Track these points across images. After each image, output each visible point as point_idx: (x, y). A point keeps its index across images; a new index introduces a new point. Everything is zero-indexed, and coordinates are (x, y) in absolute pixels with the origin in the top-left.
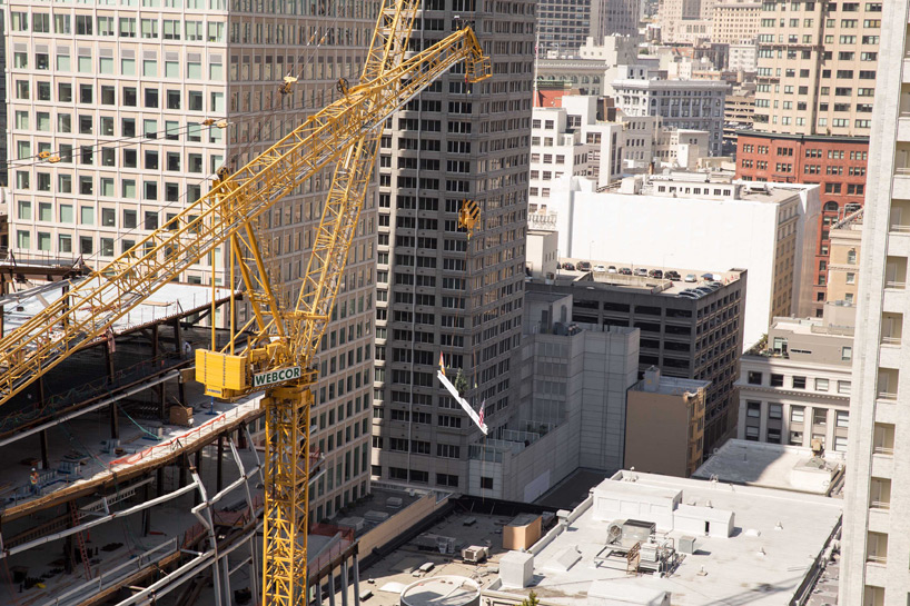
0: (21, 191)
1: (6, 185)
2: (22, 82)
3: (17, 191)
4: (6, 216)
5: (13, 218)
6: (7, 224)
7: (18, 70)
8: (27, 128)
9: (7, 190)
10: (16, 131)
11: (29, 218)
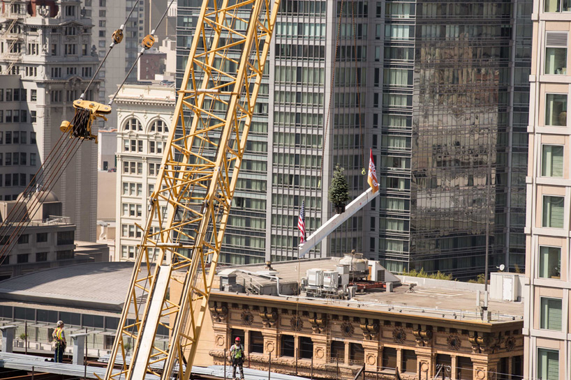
0: (546, 281)
1: (523, 271)
2: (556, 97)
3: (538, 281)
4: (521, 324)
5: (531, 328)
6: (522, 337)
7: (552, 77)
8: (560, 174)
9: (524, 279)
10: (541, 180)
11: (559, 328)
